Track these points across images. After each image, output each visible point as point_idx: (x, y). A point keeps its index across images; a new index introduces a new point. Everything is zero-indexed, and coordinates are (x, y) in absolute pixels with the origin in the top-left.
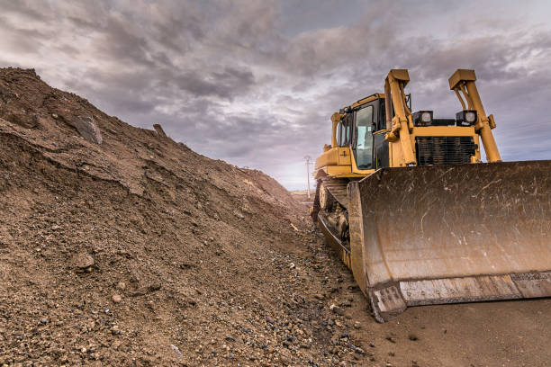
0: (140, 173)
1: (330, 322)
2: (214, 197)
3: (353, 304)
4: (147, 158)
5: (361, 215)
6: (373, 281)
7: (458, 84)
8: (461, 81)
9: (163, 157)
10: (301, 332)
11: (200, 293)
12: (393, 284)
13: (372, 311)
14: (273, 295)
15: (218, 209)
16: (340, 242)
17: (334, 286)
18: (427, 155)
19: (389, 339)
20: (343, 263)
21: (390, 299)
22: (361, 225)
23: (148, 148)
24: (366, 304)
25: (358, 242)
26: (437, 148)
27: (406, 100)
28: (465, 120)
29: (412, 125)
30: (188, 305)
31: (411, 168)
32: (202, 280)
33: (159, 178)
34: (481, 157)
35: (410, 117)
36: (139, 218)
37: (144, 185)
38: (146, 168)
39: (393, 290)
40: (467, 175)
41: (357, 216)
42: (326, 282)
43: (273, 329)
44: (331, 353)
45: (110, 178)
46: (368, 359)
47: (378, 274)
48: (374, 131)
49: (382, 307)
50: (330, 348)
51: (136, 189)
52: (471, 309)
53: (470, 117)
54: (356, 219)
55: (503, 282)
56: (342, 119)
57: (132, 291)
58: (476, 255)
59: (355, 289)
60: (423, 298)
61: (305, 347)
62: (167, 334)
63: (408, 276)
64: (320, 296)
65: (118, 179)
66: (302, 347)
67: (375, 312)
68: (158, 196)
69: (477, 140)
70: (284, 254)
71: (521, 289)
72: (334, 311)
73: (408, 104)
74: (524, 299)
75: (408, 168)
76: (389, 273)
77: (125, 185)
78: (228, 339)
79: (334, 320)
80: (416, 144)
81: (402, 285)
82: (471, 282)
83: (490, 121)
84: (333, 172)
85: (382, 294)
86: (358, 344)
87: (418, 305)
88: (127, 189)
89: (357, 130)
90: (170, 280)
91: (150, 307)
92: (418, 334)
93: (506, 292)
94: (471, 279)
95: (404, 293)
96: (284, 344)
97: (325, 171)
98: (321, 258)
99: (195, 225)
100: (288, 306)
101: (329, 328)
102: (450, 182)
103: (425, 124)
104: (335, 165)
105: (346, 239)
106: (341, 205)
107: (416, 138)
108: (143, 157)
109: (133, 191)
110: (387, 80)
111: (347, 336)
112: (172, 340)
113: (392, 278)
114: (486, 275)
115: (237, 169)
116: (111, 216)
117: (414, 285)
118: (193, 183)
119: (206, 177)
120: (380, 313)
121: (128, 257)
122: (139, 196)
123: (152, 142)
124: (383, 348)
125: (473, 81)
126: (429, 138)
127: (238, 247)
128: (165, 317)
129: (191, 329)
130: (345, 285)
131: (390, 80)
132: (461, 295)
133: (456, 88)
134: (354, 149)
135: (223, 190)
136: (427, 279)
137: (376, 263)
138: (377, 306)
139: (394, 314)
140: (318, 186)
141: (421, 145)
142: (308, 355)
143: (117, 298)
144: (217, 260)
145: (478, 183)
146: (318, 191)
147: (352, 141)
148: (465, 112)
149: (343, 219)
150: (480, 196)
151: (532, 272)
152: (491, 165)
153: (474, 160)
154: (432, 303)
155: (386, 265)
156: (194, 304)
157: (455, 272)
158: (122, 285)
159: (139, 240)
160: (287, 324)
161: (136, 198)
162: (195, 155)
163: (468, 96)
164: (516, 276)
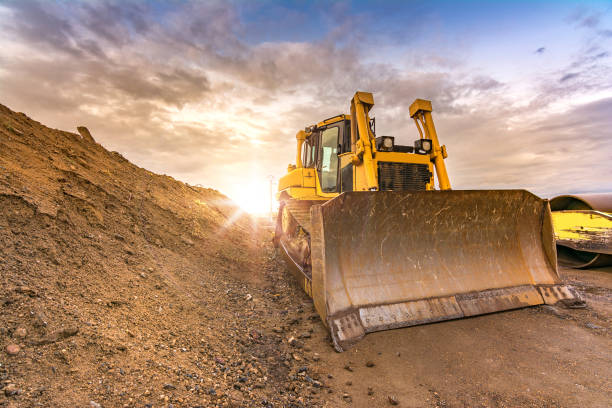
0: (54, 187)
1: (288, 356)
2: (156, 219)
3: (313, 335)
4: (66, 169)
5: (323, 240)
6: (333, 309)
7: (417, 113)
8: (420, 111)
9: (88, 168)
10: (256, 371)
11: (132, 336)
12: (353, 311)
13: (332, 341)
14: (225, 332)
15: (161, 233)
16: (301, 269)
17: (294, 317)
18: (388, 181)
19: (347, 368)
20: (304, 292)
21: (349, 326)
22: (323, 251)
23: (68, 155)
24: (326, 334)
25: (319, 269)
26: (397, 175)
27: (371, 124)
28: (422, 148)
29: (375, 150)
30: (115, 351)
31: (372, 193)
32: (136, 320)
33: (82, 194)
34: (435, 184)
35: (373, 142)
36: (50, 244)
37: (59, 202)
38: (64, 181)
39: (353, 317)
40: (422, 201)
41: (319, 241)
42: (285, 313)
43: (223, 370)
44: (288, 389)
45: (8, 192)
46: (326, 391)
47: (339, 302)
48: (339, 153)
49: (342, 336)
50: (286, 385)
51: (47, 207)
52: (423, 330)
53: (426, 146)
54: (318, 245)
55: (448, 303)
56: (307, 138)
57: (36, 338)
58: (428, 278)
59: (316, 319)
60: (380, 323)
61: (260, 387)
62: (85, 389)
63: (367, 303)
64: (279, 329)
65: (21, 194)
66: (256, 387)
67: (335, 342)
68: (80, 218)
69: (432, 168)
70: (240, 285)
71: (464, 309)
72: (293, 344)
73: (372, 128)
74: (465, 318)
75: (370, 193)
76: (350, 299)
77: (30, 201)
78: (166, 387)
79: (292, 354)
80: (378, 169)
81: (362, 312)
82: (423, 305)
83: (443, 150)
84: (297, 194)
85: (342, 322)
86: (317, 377)
87: (376, 331)
88: (34, 208)
89: (322, 151)
90: (92, 322)
91: (63, 358)
92: (375, 360)
93: (452, 312)
94: (422, 302)
95: (363, 320)
96: (235, 387)
97: (289, 193)
98: (282, 287)
99: (129, 253)
100: (243, 343)
101: (287, 363)
102: (407, 208)
103: (387, 150)
104: (300, 186)
105: (307, 267)
106: (304, 231)
107: (379, 163)
108: (60, 167)
109: (42, 210)
110: (353, 101)
111: (305, 370)
112: (92, 396)
113: (352, 305)
114: (435, 298)
115: (187, 186)
116: (8, 242)
117: (373, 311)
118: (129, 203)
119: (147, 195)
120: (340, 343)
121: (32, 295)
122: (51, 217)
123: (75, 148)
124: (341, 378)
125: (430, 112)
126: (390, 164)
127: (184, 279)
128: (83, 368)
129: (119, 380)
130: (305, 316)
131: (356, 102)
132: (414, 318)
133: (415, 116)
134: (319, 171)
135: (169, 211)
136: (385, 304)
137: (338, 290)
138: (337, 336)
139: (353, 342)
140: (281, 210)
141: (383, 170)
142: (261, 395)
143: (14, 348)
144: (156, 294)
145: (431, 210)
146: (280, 214)
147: (317, 161)
148: (422, 140)
149: (305, 245)
150: (433, 222)
151: (472, 292)
152: (442, 192)
153: (429, 187)
154: (389, 328)
155: (346, 292)
156: (123, 350)
157: (410, 296)
158: (22, 331)
159: (50, 272)
160: (240, 364)
161: (47, 219)
162: (134, 168)
163: (425, 125)
164: (460, 297)
